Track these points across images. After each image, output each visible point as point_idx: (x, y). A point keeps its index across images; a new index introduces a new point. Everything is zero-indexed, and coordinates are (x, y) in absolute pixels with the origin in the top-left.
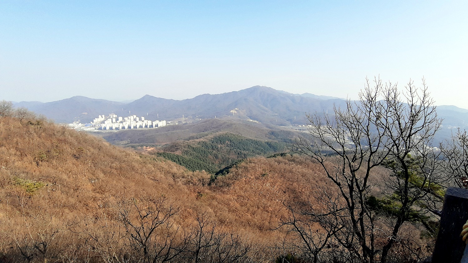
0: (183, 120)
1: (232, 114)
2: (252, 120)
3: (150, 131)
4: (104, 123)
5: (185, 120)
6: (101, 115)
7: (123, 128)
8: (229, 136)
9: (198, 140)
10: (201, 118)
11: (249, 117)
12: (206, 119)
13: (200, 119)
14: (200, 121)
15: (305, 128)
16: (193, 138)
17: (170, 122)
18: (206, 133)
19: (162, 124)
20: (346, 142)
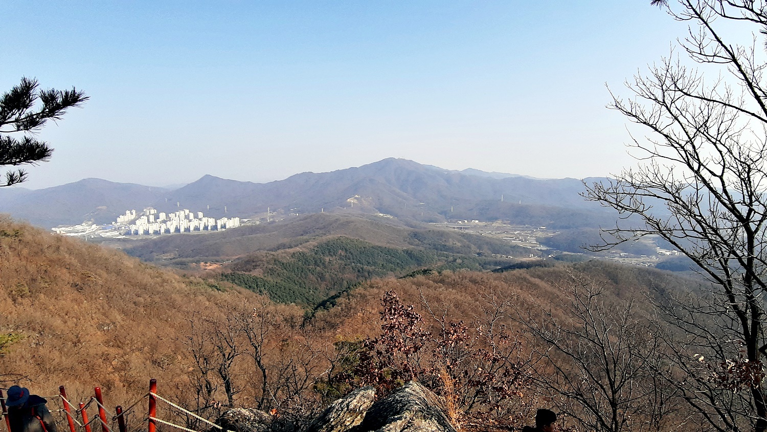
0: (269, 216)
1: (349, 205)
2: (382, 215)
3: (212, 236)
4: (135, 224)
5: (273, 217)
6: (131, 211)
7: (167, 231)
8: (344, 242)
9: (291, 251)
10: (298, 212)
11: (377, 209)
12: (306, 214)
13: (297, 215)
14: (297, 217)
15: (469, 226)
16: (283, 246)
17: (246, 220)
18: (305, 237)
19: (233, 223)
20: (534, 247)
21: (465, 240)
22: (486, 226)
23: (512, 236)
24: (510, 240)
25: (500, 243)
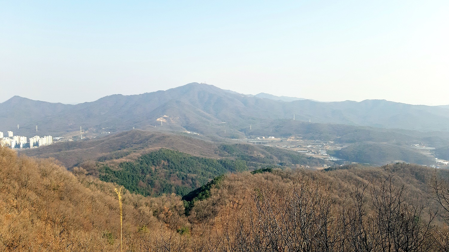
0: (81, 135)
1: (158, 124)
2: (189, 132)
3: (24, 153)
5: (84, 135)
10: (110, 130)
11: (184, 127)
12: (119, 132)
13: (110, 133)
14: (110, 135)
15: (266, 141)
17: (58, 138)
19: (46, 141)
20: (326, 158)
21: (267, 152)
22: (281, 141)
23: (305, 149)
24: (304, 152)
25: (297, 155)
